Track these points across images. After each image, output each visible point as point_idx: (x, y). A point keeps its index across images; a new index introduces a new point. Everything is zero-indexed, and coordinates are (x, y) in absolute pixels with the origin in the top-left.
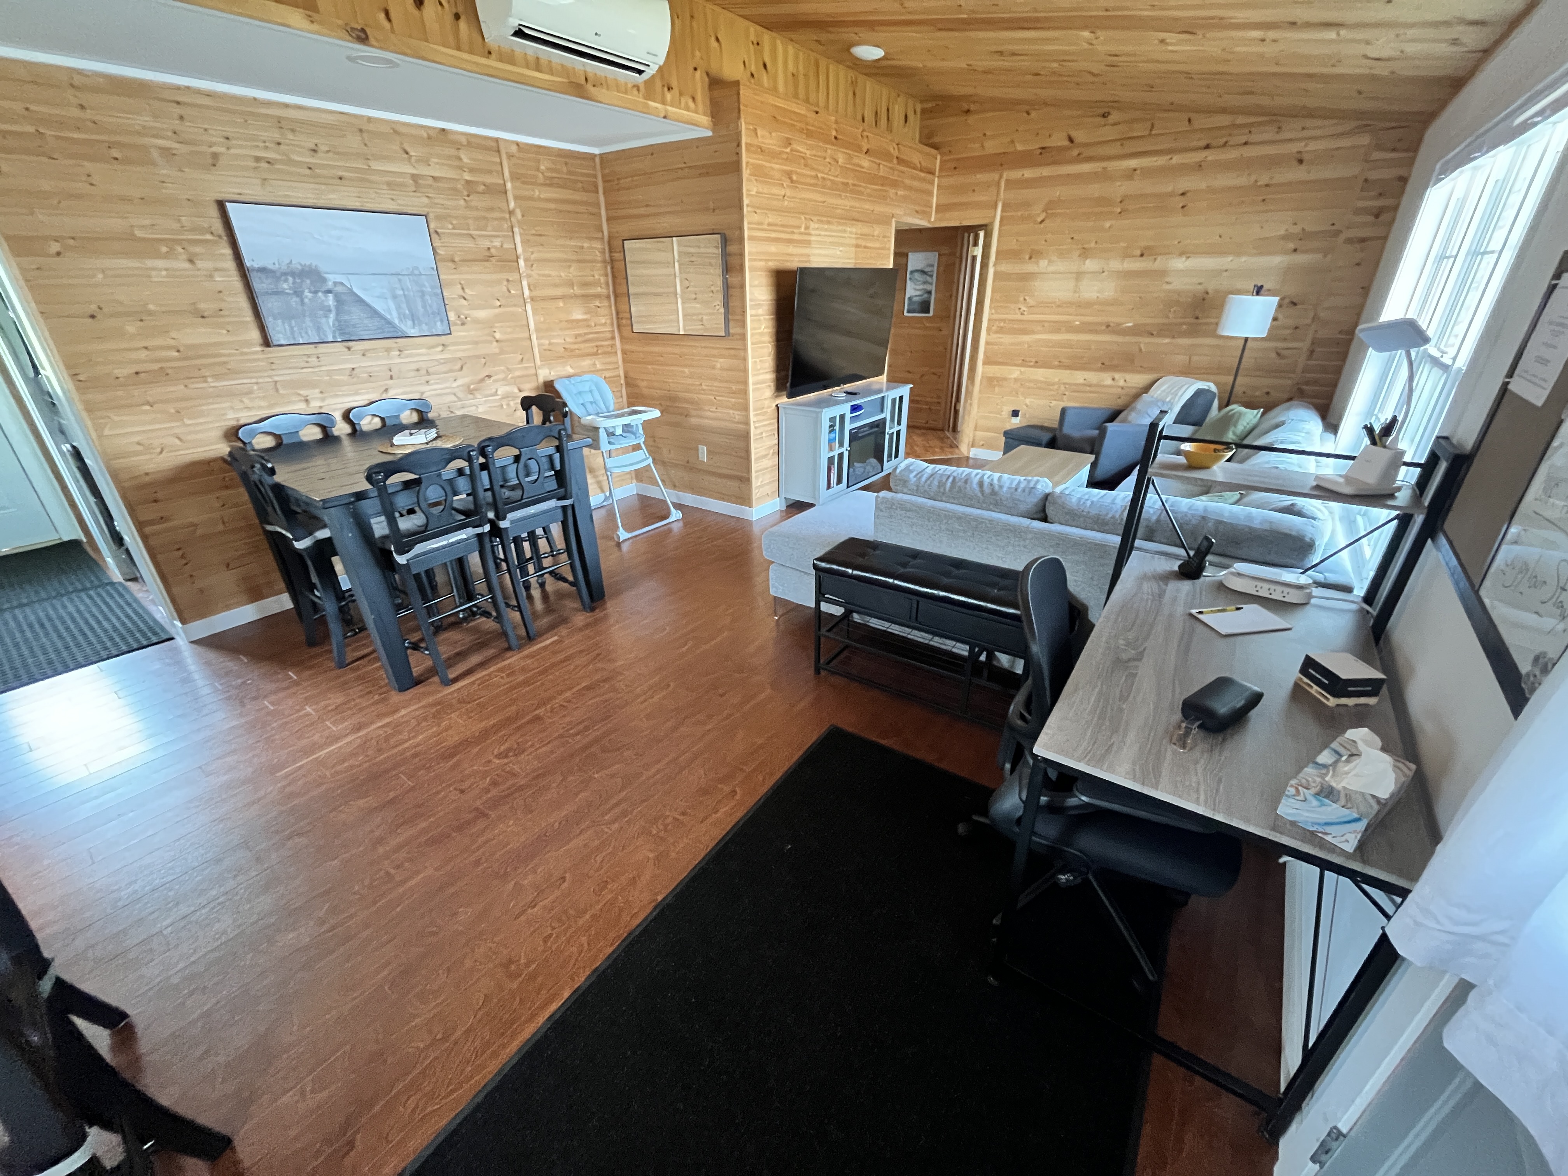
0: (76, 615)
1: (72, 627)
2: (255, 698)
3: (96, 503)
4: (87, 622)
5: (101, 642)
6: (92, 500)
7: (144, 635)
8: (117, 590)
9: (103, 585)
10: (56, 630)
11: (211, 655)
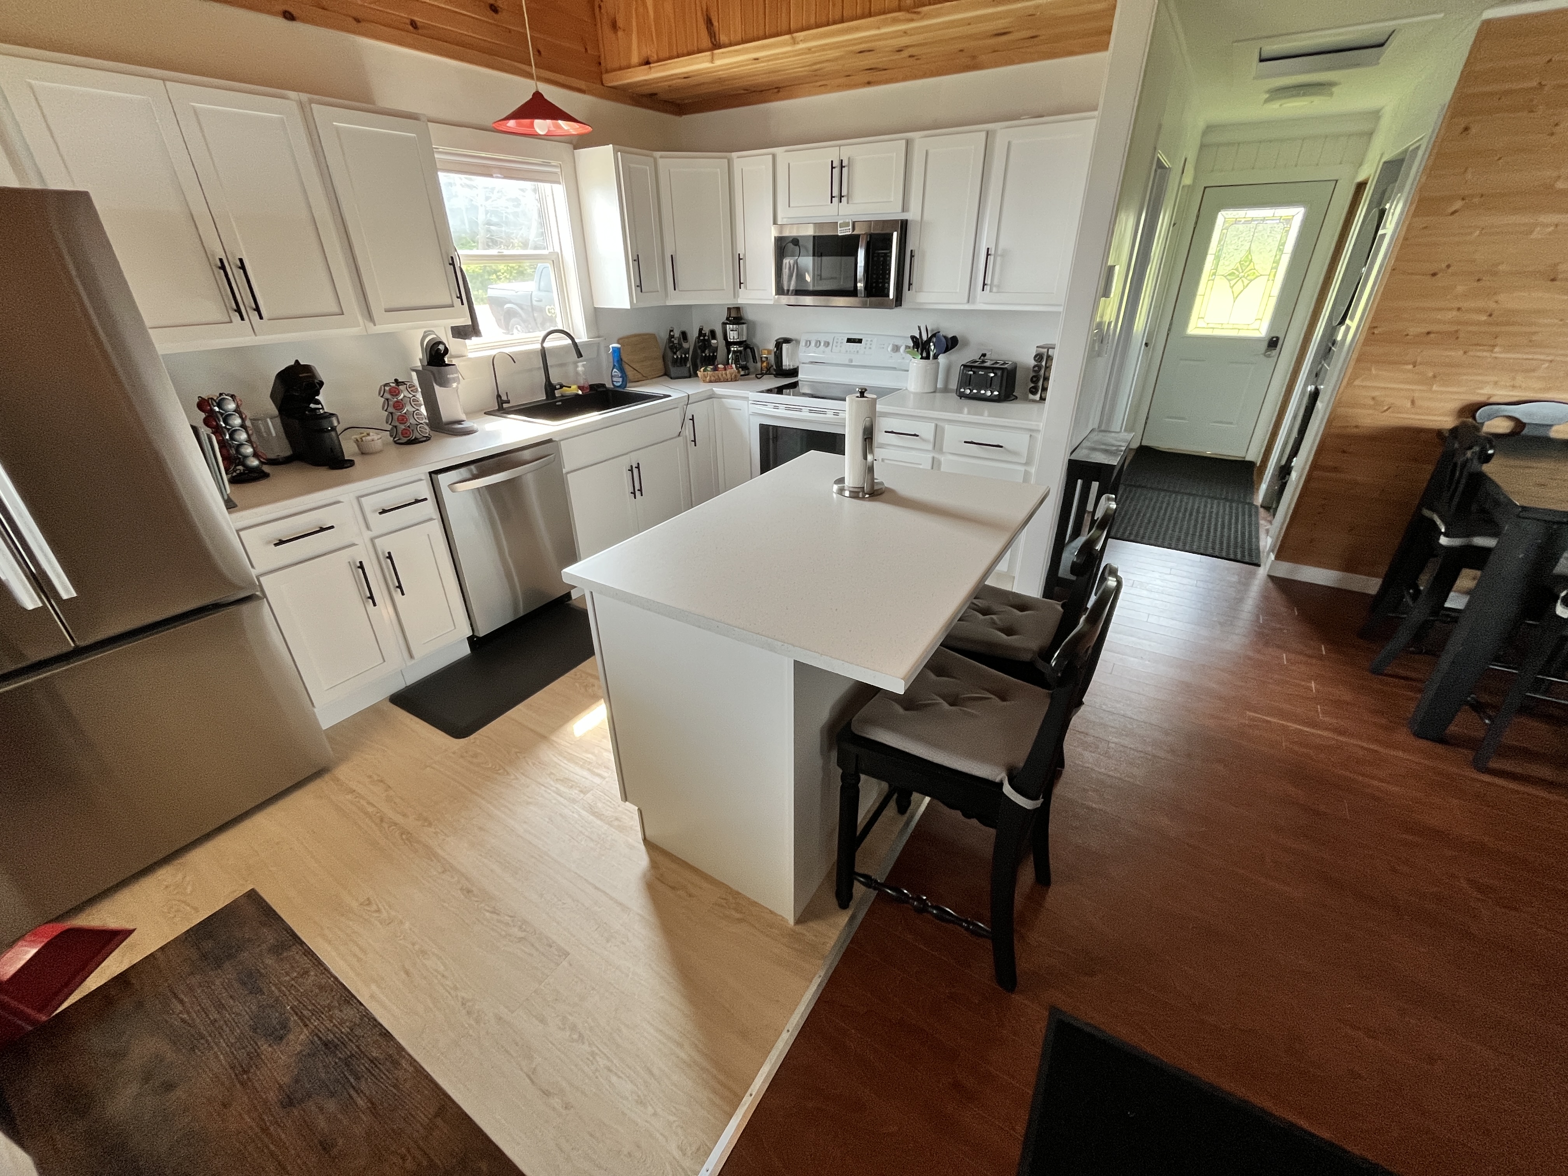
0: (1214, 516)
1: (1207, 522)
2: (1278, 647)
3: (1296, 439)
4: (1216, 525)
5: (1214, 542)
6: (1295, 434)
7: (1243, 552)
8: (1250, 511)
9: (1245, 503)
10: (1196, 521)
11: (1275, 594)
